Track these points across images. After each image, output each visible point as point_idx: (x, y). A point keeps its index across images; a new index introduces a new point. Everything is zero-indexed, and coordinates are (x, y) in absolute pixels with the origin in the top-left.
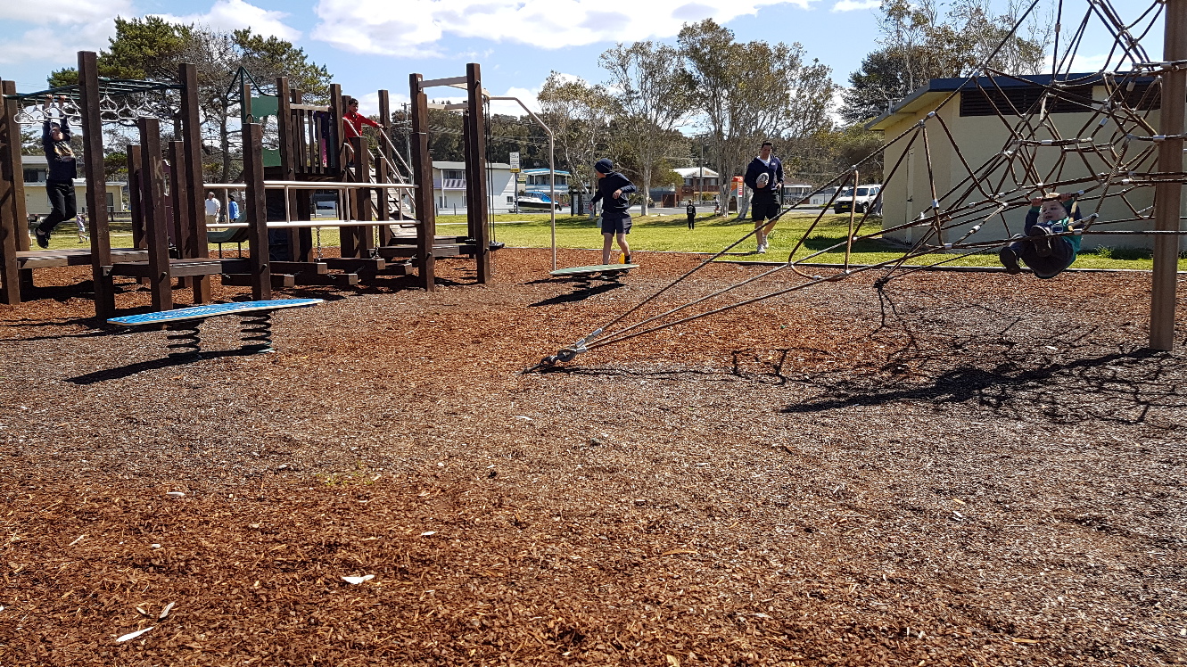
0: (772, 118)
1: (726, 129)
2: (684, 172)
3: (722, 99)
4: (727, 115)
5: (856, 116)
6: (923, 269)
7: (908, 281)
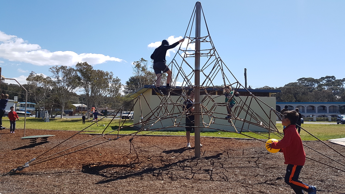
0: (104, 91)
1: (90, 93)
2: (76, 105)
3: (89, 85)
4: (90, 90)
5: (127, 93)
6: (143, 136)
7: (138, 139)
